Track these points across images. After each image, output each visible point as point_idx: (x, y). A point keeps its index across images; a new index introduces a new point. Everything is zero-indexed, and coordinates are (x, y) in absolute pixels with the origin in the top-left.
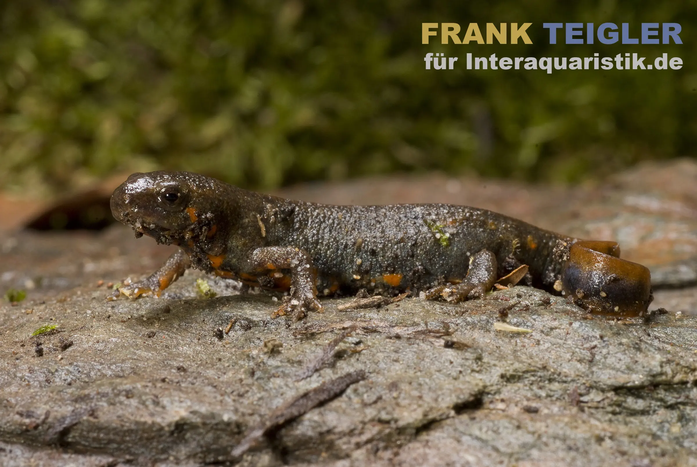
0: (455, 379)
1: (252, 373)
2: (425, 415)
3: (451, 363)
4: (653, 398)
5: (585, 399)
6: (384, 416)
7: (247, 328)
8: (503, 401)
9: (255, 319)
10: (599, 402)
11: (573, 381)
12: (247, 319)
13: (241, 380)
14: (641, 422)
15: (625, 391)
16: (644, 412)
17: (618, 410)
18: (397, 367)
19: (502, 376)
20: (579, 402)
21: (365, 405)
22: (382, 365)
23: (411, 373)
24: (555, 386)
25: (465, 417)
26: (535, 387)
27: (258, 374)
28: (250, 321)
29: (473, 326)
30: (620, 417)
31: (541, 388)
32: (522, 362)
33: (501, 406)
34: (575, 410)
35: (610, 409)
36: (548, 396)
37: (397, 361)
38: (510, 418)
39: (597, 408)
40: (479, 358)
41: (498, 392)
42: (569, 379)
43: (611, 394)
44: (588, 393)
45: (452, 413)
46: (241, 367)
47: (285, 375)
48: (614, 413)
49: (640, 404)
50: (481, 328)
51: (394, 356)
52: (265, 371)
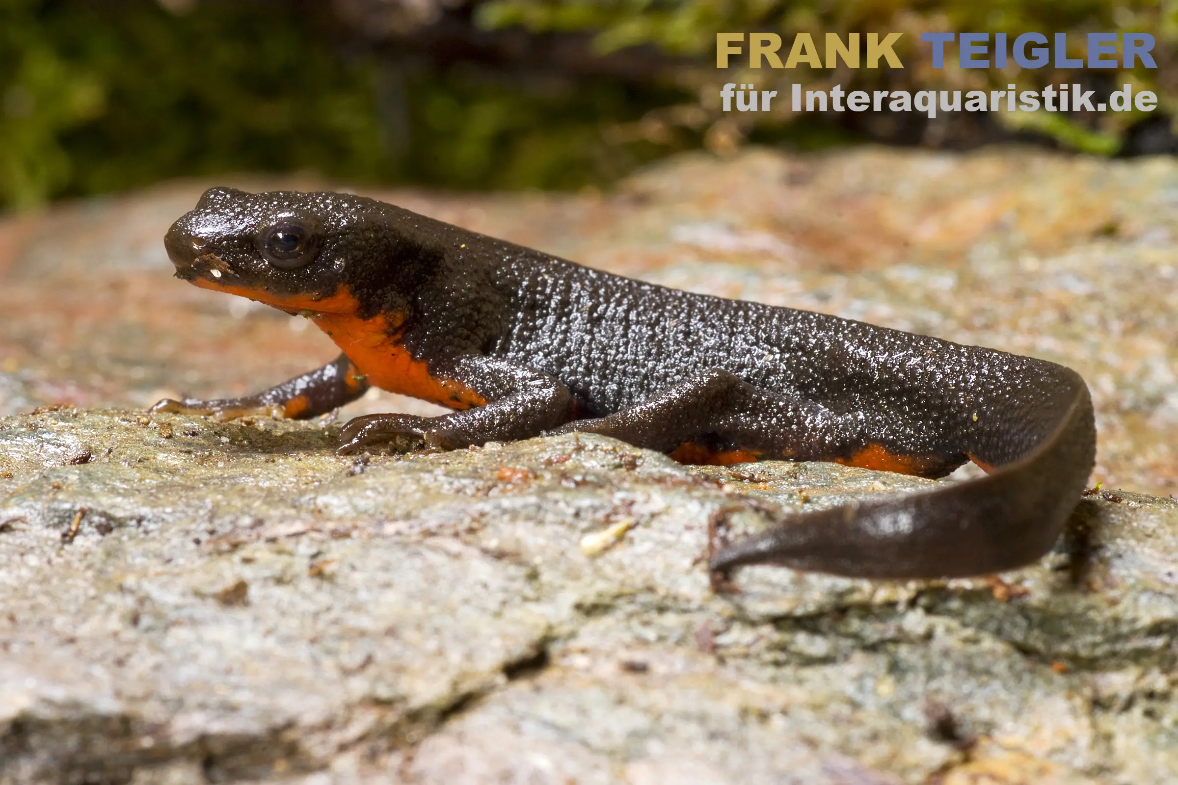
0: (498, 615)
1: (135, 620)
2: (455, 684)
3: (485, 586)
4: (839, 634)
5: (722, 640)
6: (383, 692)
7: (105, 529)
8: (584, 651)
9: (119, 514)
10: (748, 646)
11: (701, 609)
12: (104, 514)
13: (115, 634)
14: (826, 678)
15: (789, 623)
16: (826, 660)
17: (781, 656)
18: (391, 597)
19: (578, 607)
20: (715, 648)
21: (347, 673)
22: (363, 595)
23: (417, 608)
24: (671, 620)
25: (522, 686)
26: (635, 623)
27: (146, 621)
28: (110, 518)
29: (514, 515)
30: (788, 671)
31: (646, 624)
32: (606, 578)
33: (581, 661)
34: (710, 662)
35: (769, 657)
36: (661, 639)
37: (388, 585)
38: (600, 683)
39: (746, 656)
40: (533, 576)
41: (572, 635)
42: (693, 605)
43: (767, 630)
44: (727, 630)
45: (501, 679)
46: (110, 609)
47: (193, 622)
48: (777, 664)
49: (818, 646)
50: (528, 518)
51: (382, 577)
52: (158, 615)
